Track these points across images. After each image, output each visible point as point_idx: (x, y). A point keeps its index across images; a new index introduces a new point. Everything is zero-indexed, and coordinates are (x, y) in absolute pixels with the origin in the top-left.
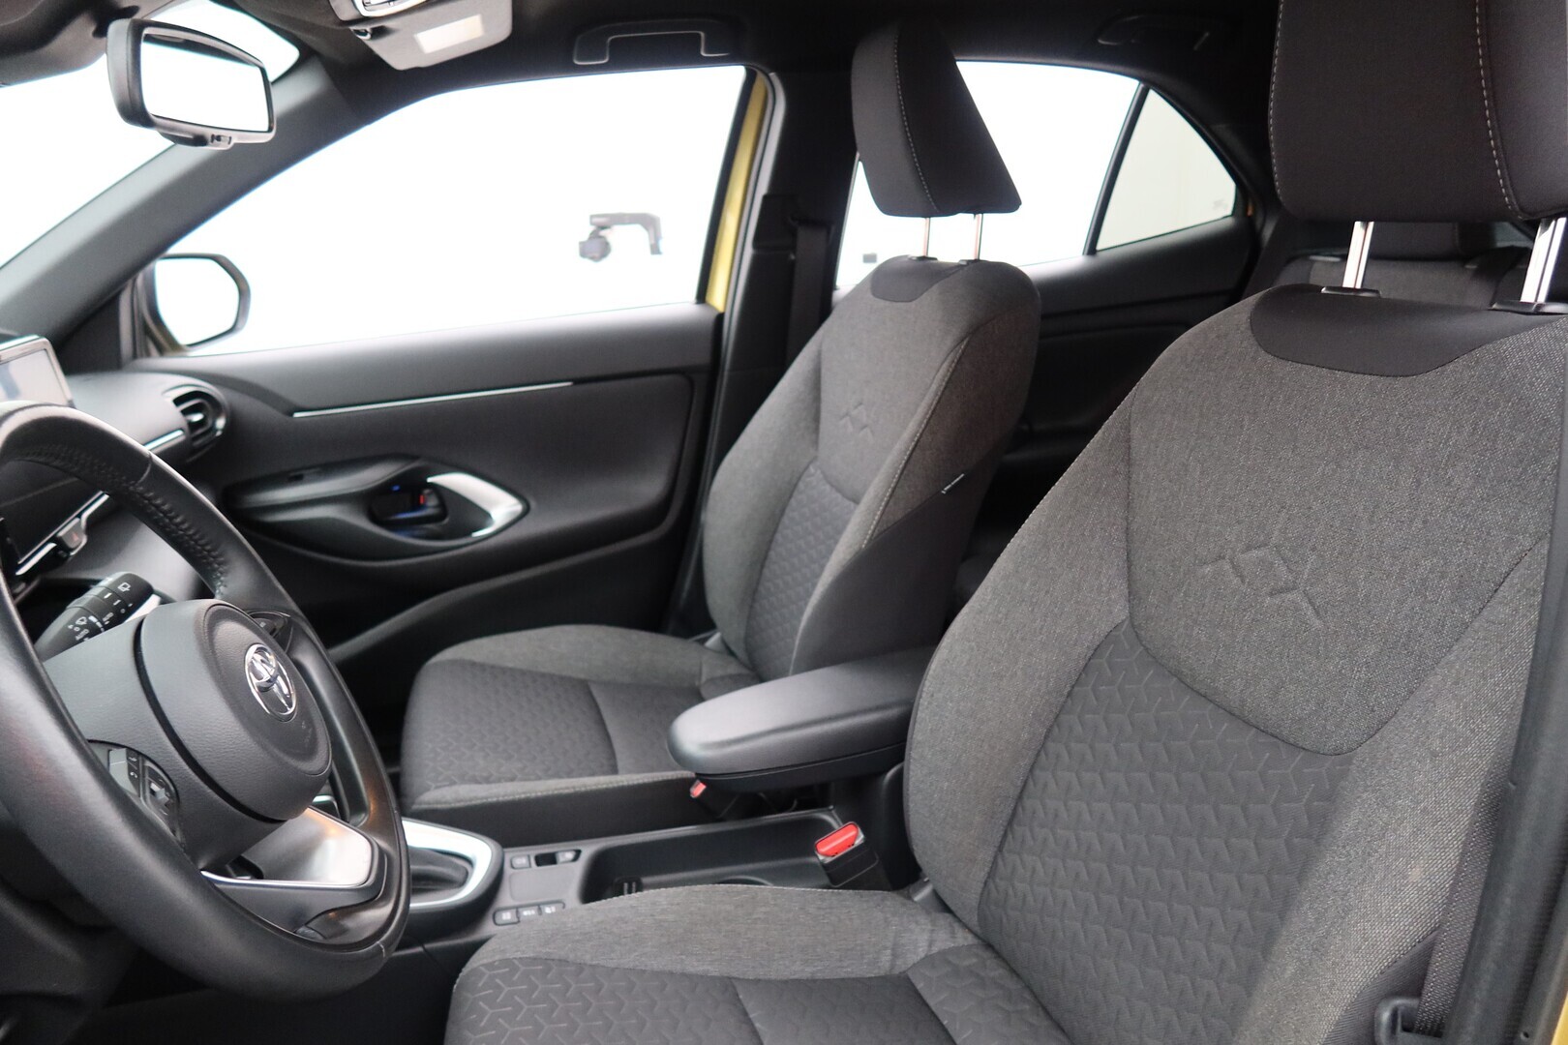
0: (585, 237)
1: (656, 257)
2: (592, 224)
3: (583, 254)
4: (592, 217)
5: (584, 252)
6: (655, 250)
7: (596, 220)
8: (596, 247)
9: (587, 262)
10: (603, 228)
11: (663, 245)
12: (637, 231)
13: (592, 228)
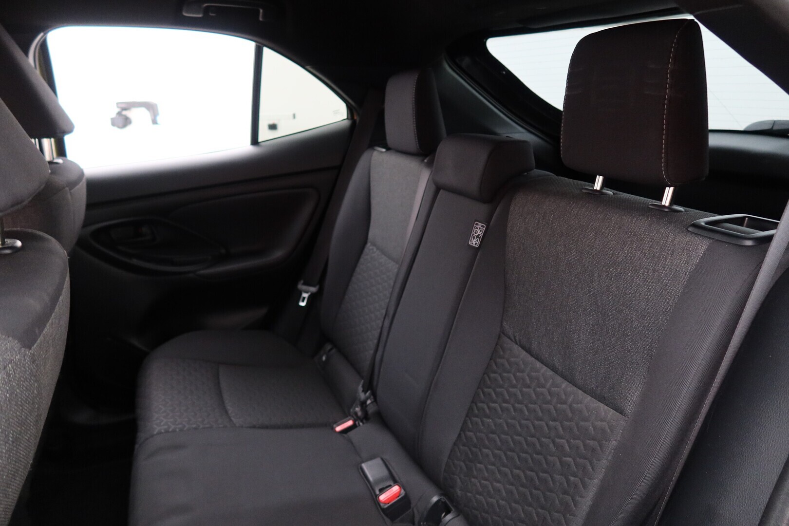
0: (114, 115)
1: (155, 126)
2: (118, 107)
3: (113, 124)
4: (117, 104)
5: (114, 123)
6: (155, 122)
7: (120, 105)
8: (122, 121)
9: (116, 128)
10: (125, 109)
11: (158, 119)
12: (143, 111)
13: (118, 110)
